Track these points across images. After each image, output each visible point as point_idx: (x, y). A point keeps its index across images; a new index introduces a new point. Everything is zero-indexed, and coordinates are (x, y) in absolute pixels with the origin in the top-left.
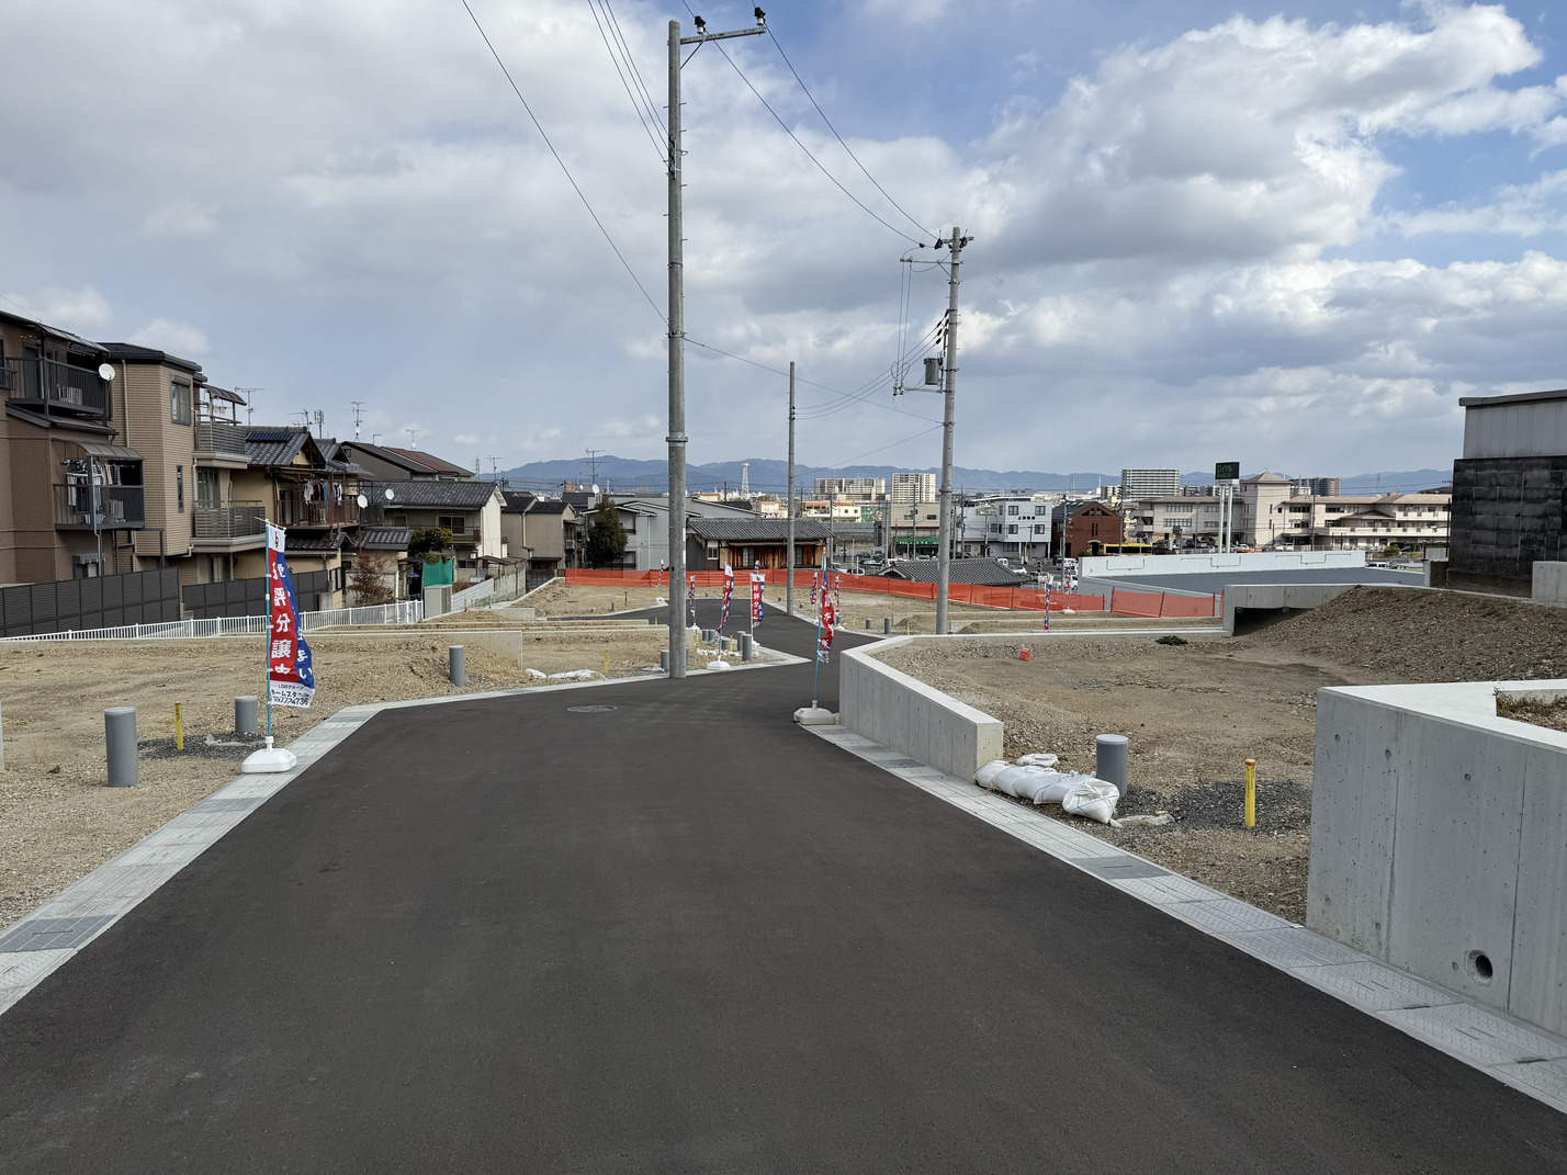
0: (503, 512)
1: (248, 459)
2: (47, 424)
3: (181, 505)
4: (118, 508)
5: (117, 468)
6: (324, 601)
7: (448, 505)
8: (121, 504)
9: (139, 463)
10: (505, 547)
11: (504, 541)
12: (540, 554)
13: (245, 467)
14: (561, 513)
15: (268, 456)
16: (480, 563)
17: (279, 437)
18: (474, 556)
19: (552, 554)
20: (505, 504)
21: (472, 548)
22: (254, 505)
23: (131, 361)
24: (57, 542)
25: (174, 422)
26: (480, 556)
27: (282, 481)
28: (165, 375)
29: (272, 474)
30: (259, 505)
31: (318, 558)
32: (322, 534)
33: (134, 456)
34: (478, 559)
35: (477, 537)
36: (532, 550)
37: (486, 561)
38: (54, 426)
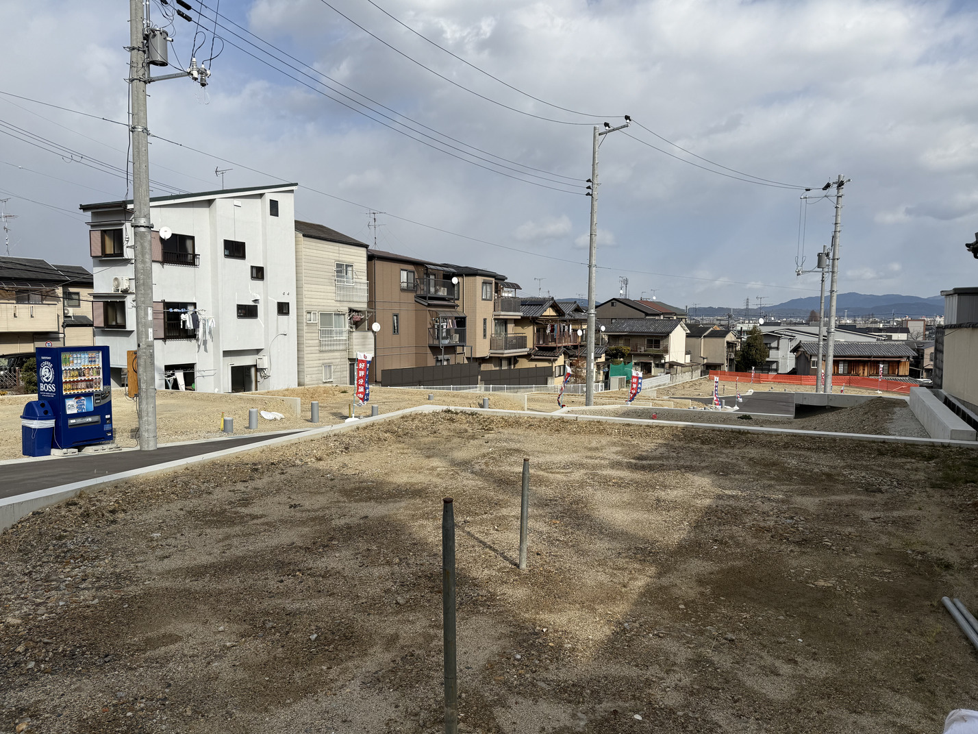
0: (687, 336)
1: (521, 314)
2: (426, 304)
3: (485, 336)
4: (456, 338)
5: (455, 321)
6: (550, 380)
7: (652, 333)
8: (458, 335)
9: (464, 318)
10: (688, 357)
11: (687, 353)
12: (711, 361)
13: (520, 317)
14: (725, 337)
15: (532, 312)
16: (667, 365)
17: (538, 303)
18: (663, 361)
19: (718, 361)
20: (688, 332)
21: (661, 357)
22: (521, 335)
23: (467, 275)
24: (429, 351)
25: (483, 299)
26: (667, 360)
27: (537, 324)
28: (479, 279)
29: (532, 321)
30: (524, 335)
31: (549, 361)
32: (552, 349)
33: (462, 315)
34: (665, 363)
35: (666, 351)
36: (706, 358)
37: (672, 365)
38: (429, 305)
